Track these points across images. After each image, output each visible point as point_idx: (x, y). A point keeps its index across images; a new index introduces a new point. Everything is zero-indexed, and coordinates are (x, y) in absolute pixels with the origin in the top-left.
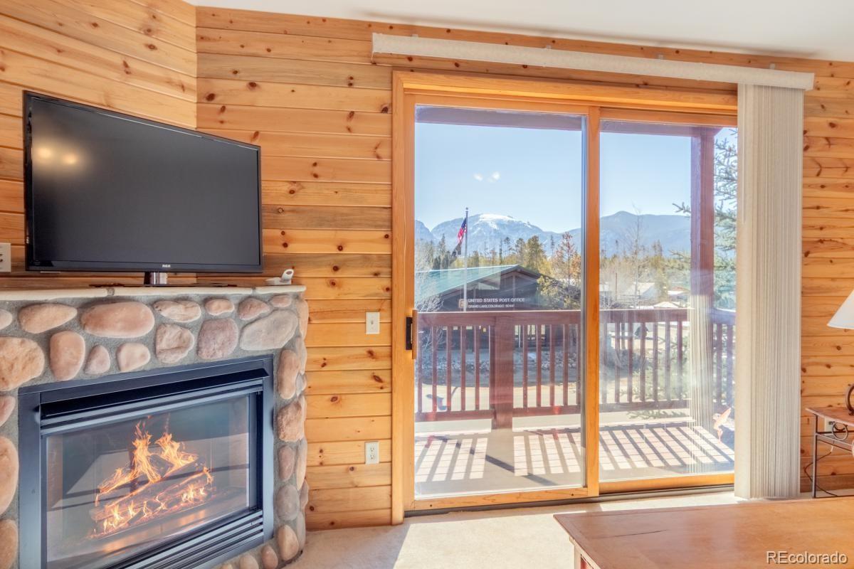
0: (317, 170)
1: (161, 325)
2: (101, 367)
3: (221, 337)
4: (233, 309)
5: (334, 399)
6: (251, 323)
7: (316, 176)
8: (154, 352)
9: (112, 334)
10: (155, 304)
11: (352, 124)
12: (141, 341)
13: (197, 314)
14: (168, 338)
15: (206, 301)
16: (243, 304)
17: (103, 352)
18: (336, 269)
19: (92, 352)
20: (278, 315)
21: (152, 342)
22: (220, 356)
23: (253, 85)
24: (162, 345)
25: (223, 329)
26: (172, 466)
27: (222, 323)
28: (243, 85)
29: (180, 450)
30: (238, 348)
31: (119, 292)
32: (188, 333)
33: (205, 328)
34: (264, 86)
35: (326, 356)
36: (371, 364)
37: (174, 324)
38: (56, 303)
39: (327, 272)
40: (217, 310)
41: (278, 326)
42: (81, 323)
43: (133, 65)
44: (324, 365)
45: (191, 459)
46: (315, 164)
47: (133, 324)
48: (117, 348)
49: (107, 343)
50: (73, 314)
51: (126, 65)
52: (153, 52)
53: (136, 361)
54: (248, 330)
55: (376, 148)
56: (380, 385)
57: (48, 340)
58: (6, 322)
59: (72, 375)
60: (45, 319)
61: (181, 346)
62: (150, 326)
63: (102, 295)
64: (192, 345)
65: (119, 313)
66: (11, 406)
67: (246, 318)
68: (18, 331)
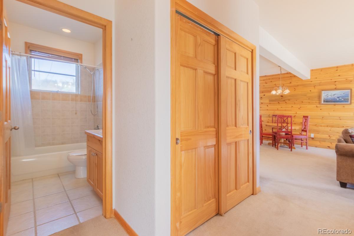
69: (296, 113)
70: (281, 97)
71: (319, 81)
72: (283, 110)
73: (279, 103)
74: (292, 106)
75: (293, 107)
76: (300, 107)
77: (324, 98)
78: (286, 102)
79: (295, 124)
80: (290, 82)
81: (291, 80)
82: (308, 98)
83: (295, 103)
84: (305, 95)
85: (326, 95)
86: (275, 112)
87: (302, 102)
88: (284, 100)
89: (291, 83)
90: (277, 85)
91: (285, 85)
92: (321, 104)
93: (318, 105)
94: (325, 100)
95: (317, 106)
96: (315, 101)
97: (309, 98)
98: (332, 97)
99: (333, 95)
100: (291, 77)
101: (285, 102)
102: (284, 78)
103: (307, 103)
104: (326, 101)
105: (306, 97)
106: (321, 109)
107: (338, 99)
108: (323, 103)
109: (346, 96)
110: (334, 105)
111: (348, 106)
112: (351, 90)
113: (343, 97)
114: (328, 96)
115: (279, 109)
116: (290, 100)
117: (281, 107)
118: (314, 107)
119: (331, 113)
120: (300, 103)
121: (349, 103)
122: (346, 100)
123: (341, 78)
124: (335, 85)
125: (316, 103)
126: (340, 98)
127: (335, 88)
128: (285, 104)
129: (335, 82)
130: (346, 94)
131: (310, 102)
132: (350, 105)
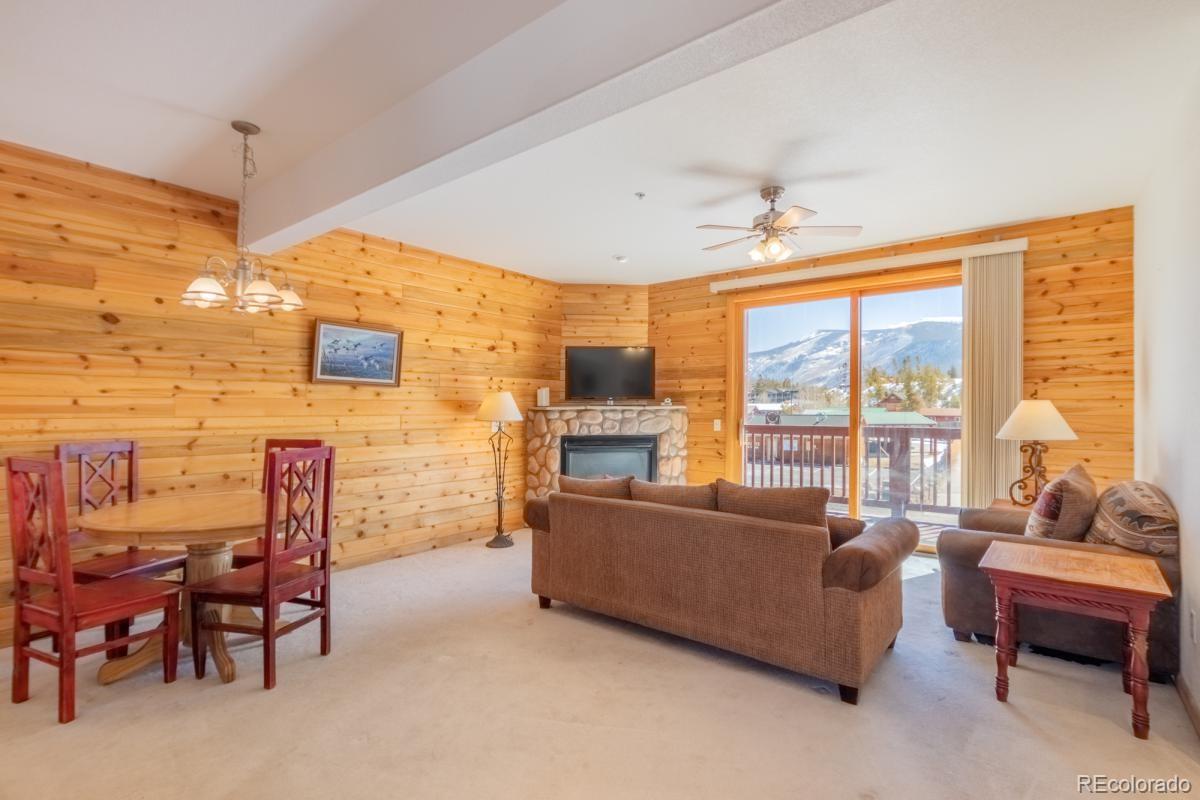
0: (693, 350)
1: (605, 419)
2: (585, 432)
3: (629, 425)
4: (635, 415)
5: (700, 462)
6: (645, 421)
7: (693, 353)
8: (602, 428)
9: (587, 421)
10: (603, 412)
11: (709, 326)
12: (598, 425)
13: (620, 416)
14: (607, 424)
15: (623, 411)
16: (640, 413)
17: (585, 427)
18: (701, 398)
19: (581, 427)
20: (659, 418)
21: (601, 425)
22: (629, 433)
23: (668, 315)
24: (605, 426)
25: (629, 422)
27: (629, 420)
28: (664, 316)
30: (638, 431)
31: (589, 407)
32: (615, 423)
33: (623, 422)
34: (672, 314)
35: (697, 440)
36: (716, 446)
37: (610, 420)
38: (571, 411)
39: (697, 399)
40: (627, 415)
41: (659, 423)
42: (578, 417)
43: (621, 318)
44: (695, 445)
46: (692, 348)
47: (594, 418)
48: (589, 426)
49: (586, 424)
50: (575, 414)
51: (617, 319)
52: (629, 311)
53: (596, 431)
54: (643, 424)
55: (719, 337)
56: (721, 457)
57: (568, 422)
58: (557, 415)
59: (575, 433)
60: (567, 416)
61: (613, 428)
62: (601, 419)
63: (583, 408)
64: (617, 428)
65: (589, 414)
66: (558, 441)
67: (643, 419)
68: (560, 418)
69: (201, 424)
70: (101, 320)
71: (307, 274)
72: (113, 409)
73: (84, 358)
74: (177, 387)
75: (187, 391)
76: (223, 393)
77: (325, 355)
78: (138, 360)
79: (193, 486)
80: (168, 243)
81: (175, 235)
82: (260, 349)
83: (192, 368)
84: (250, 334)
85: (330, 341)
86: (50, 426)
87: (233, 365)
88: (126, 348)
89: (171, 247)
90: (73, 238)
91: (133, 248)
92: (314, 380)
93: (301, 387)
94: (328, 365)
95: (295, 390)
96: (288, 368)
97: (266, 349)
98: (350, 353)
99: (351, 345)
100: (173, 211)
101: (131, 360)
102: (130, 201)
103: (253, 371)
104: (332, 369)
105: (250, 341)
106: (309, 405)
107: (366, 364)
108: (319, 376)
109: (386, 356)
110: (354, 386)
111: (390, 394)
112: (401, 335)
113: (378, 358)
114: (336, 347)
115: (82, 402)
116: (159, 349)
117: (104, 391)
118: (285, 394)
119: (342, 421)
120: (223, 370)
121: (392, 381)
122: (385, 371)
123: (374, 286)
124: (358, 308)
125: (290, 376)
126: (372, 362)
127: (357, 320)
128: (132, 372)
129: (358, 294)
130: (388, 349)
131: (267, 367)
132: (396, 389)
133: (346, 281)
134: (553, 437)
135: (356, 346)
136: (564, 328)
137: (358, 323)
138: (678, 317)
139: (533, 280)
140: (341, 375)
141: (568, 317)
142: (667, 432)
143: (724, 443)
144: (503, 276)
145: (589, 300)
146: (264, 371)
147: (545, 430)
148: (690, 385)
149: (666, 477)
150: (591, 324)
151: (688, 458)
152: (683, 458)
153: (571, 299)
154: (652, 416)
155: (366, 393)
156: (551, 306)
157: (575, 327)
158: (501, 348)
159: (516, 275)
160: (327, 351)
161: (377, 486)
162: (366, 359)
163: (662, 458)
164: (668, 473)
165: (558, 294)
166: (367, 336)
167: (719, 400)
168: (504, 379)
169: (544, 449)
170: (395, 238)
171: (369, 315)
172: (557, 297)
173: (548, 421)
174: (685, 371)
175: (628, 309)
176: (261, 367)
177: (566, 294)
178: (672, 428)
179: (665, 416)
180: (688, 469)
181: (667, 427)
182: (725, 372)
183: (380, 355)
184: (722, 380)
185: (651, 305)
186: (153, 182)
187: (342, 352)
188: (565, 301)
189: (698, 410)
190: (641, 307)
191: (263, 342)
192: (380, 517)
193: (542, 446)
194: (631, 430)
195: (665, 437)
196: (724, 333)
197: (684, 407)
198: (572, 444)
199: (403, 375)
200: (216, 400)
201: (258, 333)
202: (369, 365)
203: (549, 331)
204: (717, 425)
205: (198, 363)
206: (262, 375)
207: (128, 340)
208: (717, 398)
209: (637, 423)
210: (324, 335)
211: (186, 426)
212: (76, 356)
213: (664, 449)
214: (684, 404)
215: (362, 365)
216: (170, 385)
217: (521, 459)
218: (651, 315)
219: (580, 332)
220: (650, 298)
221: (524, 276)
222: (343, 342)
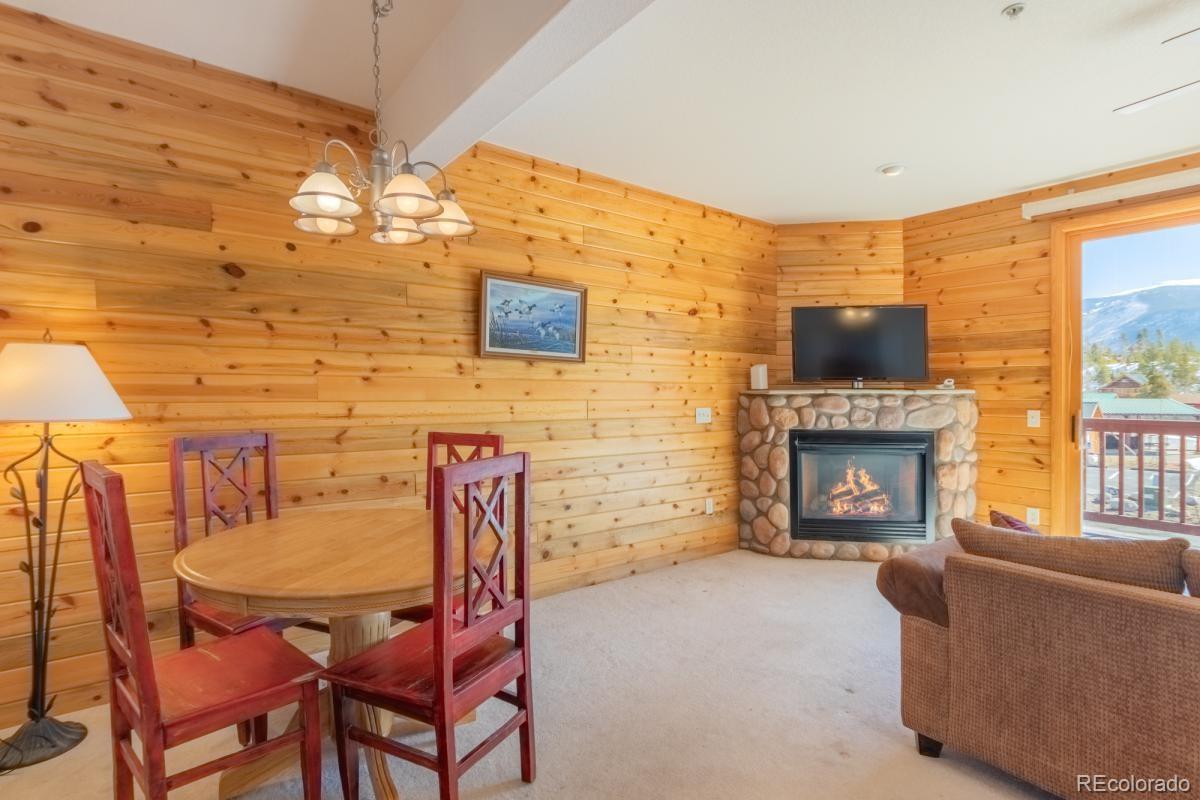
0: (986, 309)
1: (853, 408)
2: (824, 425)
3: (890, 417)
4: (899, 402)
5: (1000, 471)
6: (914, 411)
7: (985, 313)
8: (850, 421)
9: (827, 410)
10: (850, 397)
11: (1014, 271)
12: (843, 415)
13: (876, 404)
14: (857, 415)
15: (880, 397)
16: (907, 400)
17: (824, 418)
18: (1002, 378)
19: (818, 418)
20: (936, 407)
21: (849, 416)
22: (891, 428)
23: (939, 260)
24: (855, 418)
25: (892, 413)
26: (865, 488)
27: (891, 410)
28: (932, 261)
29: (870, 480)
30: (905, 425)
31: (830, 391)
32: (869, 413)
33: (880, 412)
34: (946, 258)
35: (994, 440)
36: (1033, 450)
37: (861, 408)
38: (802, 395)
39: (995, 380)
40: (888, 402)
41: (936, 414)
42: (813, 405)
43: (862, 268)
44: (992, 446)
45: (876, 487)
46: (985, 305)
47: (836, 406)
48: (830, 417)
49: (825, 414)
50: (809, 400)
51: (857, 270)
52: (874, 258)
53: (841, 424)
54: (910, 416)
55: (1037, 285)
56: (1041, 466)
57: (799, 411)
58: (783, 402)
59: (810, 427)
60: (798, 402)
61: (866, 420)
62: (847, 408)
63: (822, 392)
64: (873, 420)
65: (830, 401)
66: (786, 436)
67: (911, 408)
68: (788, 406)
69: (350, 410)
70: (222, 272)
72: (245, 391)
73: (206, 323)
74: (319, 362)
75: (331, 367)
76: (374, 370)
77: (493, 321)
78: (270, 326)
79: (345, 492)
80: (297, 169)
81: (304, 158)
82: (415, 312)
83: (335, 336)
84: (402, 292)
85: (499, 302)
86: (171, 412)
87: (384, 333)
88: (254, 310)
89: (301, 174)
90: (181, 161)
91: (255, 175)
92: (482, 353)
93: (468, 362)
94: (498, 333)
95: (460, 366)
96: (451, 337)
97: (422, 312)
98: (525, 317)
99: (524, 307)
100: (301, 125)
101: (262, 326)
102: (249, 113)
103: (409, 341)
104: (503, 339)
105: (402, 301)
106: (478, 386)
107: (543, 332)
108: (488, 348)
109: (566, 322)
110: (530, 361)
111: (573, 372)
112: (584, 294)
113: (558, 325)
114: (507, 309)
115: (207, 381)
116: (295, 311)
117: (232, 367)
118: (447, 371)
119: (518, 407)
120: (375, 340)
121: (576, 356)
122: (566, 343)
123: (548, 228)
124: (530, 258)
125: (454, 348)
126: (551, 329)
127: (530, 274)
128: (262, 341)
129: (530, 239)
130: (569, 313)
131: (425, 336)
132: (581, 366)
133: (515, 222)
134: (779, 431)
135: (530, 308)
136: (780, 285)
137: (530, 277)
138: (954, 262)
139: (741, 221)
140: (514, 347)
141: (785, 269)
142: (950, 427)
143: (1049, 445)
144: (704, 216)
145: (815, 246)
146: (422, 341)
147: (766, 421)
148: (977, 359)
149: (950, 491)
150: (817, 277)
151: (978, 464)
152: (972, 465)
153: (790, 244)
154: (926, 404)
155: (544, 371)
156: (763, 256)
157: (796, 283)
158: (705, 312)
159: (720, 213)
160: (496, 315)
161: (562, 492)
162: (543, 325)
163: (943, 464)
164: (953, 487)
165: (772, 240)
166: (543, 295)
167: (1037, 382)
168: (709, 353)
169: (766, 448)
170: (573, 164)
171: (544, 267)
172: (770, 243)
173: (771, 409)
174: (970, 339)
175: (873, 255)
176: (418, 336)
177: (784, 239)
178: (956, 422)
179: (947, 405)
180: (979, 481)
181: (950, 421)
182: (1050, 340)
183: (560, 320)
184: (1042, 351)
185: (907, 248)
186: (274, 85)
187: (514, 316)
188: (780, 248)
189: (997, 396)
190: (893, 252)
191: (419, 303)
192: (567, 533)
193: (763, 442)
194: (894, 424)
195: (948, 435)
196: (1049, 279)
197: (973, 392)
198: (804, 440)
199: (589, 348)
200: (366, 379)
201: (413, 290)
202: (547, 334)
203: (761, 288)
204: (1034, 419)
205: (343, 330)
206: (417, 347)
207: (257, 300)
208: (1033, 379)
209: (903, 416)
210: (492, 292)
211: (333, 412)
212: (195, 320)
213: (946, 452)
214: (972, 388)
215: (539, 334)
216: (310, 359)
217: (729, 459)
218: (907, 261)
219: (804, 289)
220: (905, 238)
221: (730, 215)
222: (515, 303)
